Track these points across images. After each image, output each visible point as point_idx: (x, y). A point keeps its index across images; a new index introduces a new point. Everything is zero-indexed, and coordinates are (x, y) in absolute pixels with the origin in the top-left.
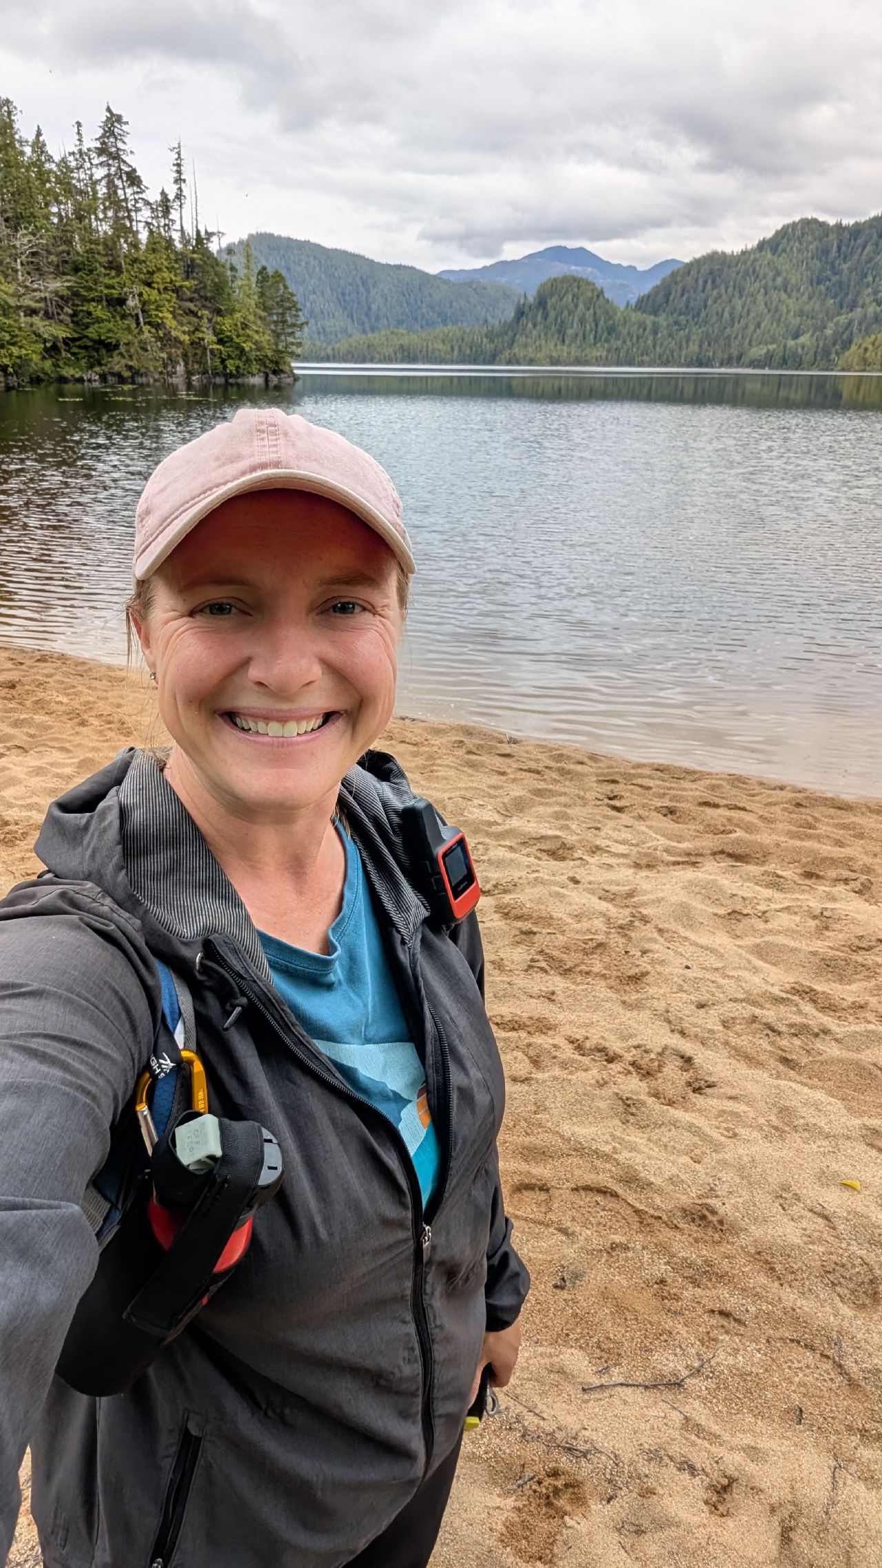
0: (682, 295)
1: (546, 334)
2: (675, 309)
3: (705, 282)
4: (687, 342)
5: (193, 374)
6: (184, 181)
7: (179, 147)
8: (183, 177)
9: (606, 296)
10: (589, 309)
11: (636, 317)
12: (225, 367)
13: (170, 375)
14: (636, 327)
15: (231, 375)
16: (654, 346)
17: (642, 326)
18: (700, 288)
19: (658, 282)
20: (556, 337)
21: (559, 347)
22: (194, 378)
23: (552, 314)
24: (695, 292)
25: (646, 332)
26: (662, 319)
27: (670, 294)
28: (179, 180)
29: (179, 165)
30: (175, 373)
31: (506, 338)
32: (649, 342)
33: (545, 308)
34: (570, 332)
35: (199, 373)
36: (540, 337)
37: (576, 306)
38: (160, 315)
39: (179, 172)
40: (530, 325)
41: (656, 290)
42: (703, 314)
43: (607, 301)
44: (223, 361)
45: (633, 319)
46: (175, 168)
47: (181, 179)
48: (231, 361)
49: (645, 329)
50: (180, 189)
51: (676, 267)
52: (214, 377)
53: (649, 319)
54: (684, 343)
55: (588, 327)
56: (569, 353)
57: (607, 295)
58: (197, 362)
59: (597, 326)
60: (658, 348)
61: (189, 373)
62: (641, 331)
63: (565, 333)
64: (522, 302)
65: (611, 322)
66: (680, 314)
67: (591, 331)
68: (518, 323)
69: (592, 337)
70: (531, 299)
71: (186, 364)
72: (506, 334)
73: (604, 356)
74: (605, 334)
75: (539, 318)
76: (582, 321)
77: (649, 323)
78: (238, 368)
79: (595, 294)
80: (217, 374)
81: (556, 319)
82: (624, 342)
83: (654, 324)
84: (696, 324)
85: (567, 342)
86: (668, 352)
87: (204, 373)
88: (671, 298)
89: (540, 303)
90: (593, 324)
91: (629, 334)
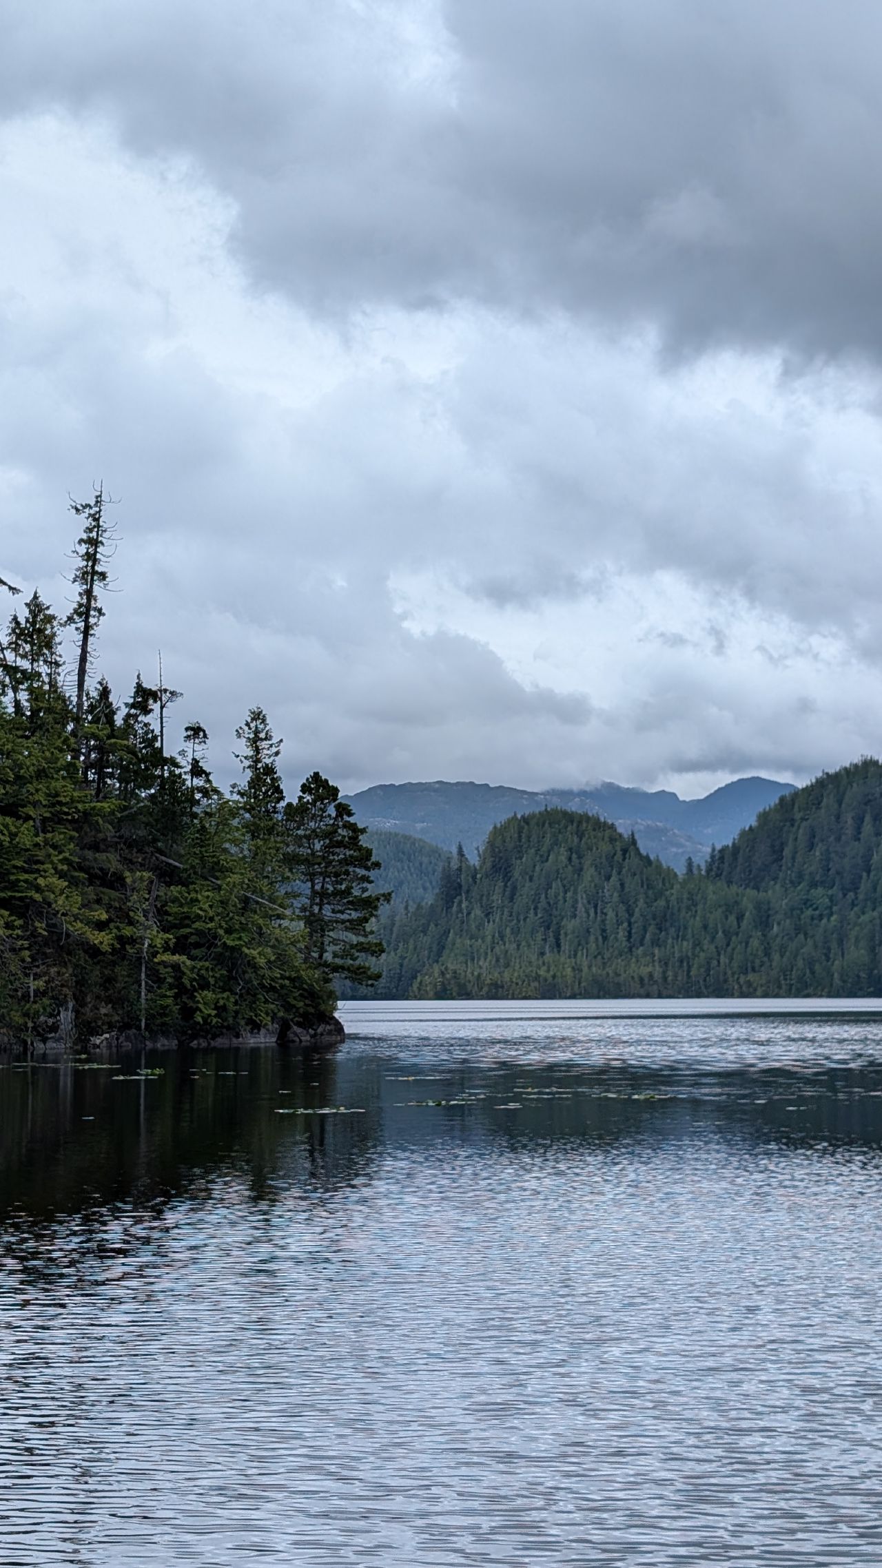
0: (811, 846)
1: (516, 932)
2: (800, 876)
3: (860, 820)
4: (840, 942)
5: (96, 1032)
6: (103, 576)
7: (98, 502)
8: (98, 568)
9: (643, 852)
10: (608, 878)
11: (714, 892)
12: (188, 1012)
13: (43, 1033)
14: (718, 913)
15: (206, 1030)
16: (767, 953)
17: (731, 907)
18: (849, 831)
19: (753, 821)
20: (539, 936)
21: (548, 957)
22: (97, 1040)
23: (526, 891)
24: (838, 839)
25: (745, 923)
26: (777, 896)
27: (783, 845)
28: (91, 574)
29: (94, 543)
30: (54, 1028)
31: (426, 940)
32: (755, 943)
33: (507, 877)
34: (570, 925)
35: (111, 1026)
36: (502, 937)
37: (579, 871)
38: (41, 881)
39: (91, 558)
40: (478, 912)
41: (749, 836)
42: (864, 886)
43: (647, 861)
44: (182, 991)
45: (711, 897)
46: (83, 549)
47: (94, 573)
48: (209, 995)
49: (740, 918)
50: (89, 593)
51: (786, 792)
52: (153, 1038)
53: (749, 898)
54: (834, 945)
55: (611, 915)
56: (577, 969)
57: (644, 846)
58: (109, 1000)
59: (630, 913)
60: (776, 957)
61: (86, 1029)
62: (732, 918)
63: (559, 927)
64: (455, 865)
65: (662, 903)
66: (814, 885)
67: (619, 923)
68: (449, 908)
69: (622, 934)
70: (473, 860)
71: (80, 1002)
72: (425, 932)
73: (657, 975)
74: (652, 929)
75: (497, 899)
76: (595, 902)
77: (747, 904)
78: (221, 1010)
79: (618, 845)
80: (164, 1031)
81: (536, 901)
82: (697, 944)
83: (758, 906)
84: (853, 905)
85: (565, 946)
86: (800, 963)
87: (124, 1027)
88: (787, 852)
89: (496, 868)
90: (622, 908)
91: (705, 927)
